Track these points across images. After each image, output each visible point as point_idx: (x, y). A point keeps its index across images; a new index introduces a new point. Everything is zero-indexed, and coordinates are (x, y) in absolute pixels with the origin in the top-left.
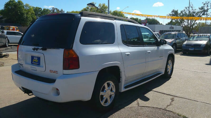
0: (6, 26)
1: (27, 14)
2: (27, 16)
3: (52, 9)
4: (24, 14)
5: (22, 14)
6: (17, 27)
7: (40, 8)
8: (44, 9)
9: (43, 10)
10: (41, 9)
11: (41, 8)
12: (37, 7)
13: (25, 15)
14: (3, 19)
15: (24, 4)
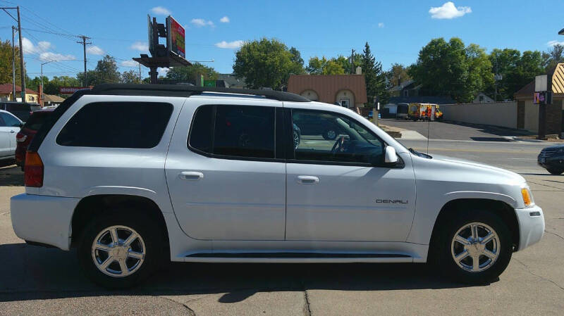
0: (413, 104)
1: (471, 69)
2: (470, 76)
3: (553, 49)
4: (462, 72)
5: (458, 71)
6: (437, 106)
7: (514, 52)
8: (526, 54)
9: (522, 55)
10: (518, 54)
11: (518, 50)
12: (505, 50)
13: (466, 74)
14: (415, 88)
15: (466, 46)
